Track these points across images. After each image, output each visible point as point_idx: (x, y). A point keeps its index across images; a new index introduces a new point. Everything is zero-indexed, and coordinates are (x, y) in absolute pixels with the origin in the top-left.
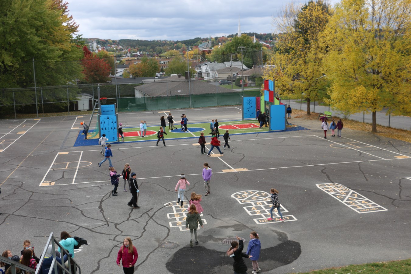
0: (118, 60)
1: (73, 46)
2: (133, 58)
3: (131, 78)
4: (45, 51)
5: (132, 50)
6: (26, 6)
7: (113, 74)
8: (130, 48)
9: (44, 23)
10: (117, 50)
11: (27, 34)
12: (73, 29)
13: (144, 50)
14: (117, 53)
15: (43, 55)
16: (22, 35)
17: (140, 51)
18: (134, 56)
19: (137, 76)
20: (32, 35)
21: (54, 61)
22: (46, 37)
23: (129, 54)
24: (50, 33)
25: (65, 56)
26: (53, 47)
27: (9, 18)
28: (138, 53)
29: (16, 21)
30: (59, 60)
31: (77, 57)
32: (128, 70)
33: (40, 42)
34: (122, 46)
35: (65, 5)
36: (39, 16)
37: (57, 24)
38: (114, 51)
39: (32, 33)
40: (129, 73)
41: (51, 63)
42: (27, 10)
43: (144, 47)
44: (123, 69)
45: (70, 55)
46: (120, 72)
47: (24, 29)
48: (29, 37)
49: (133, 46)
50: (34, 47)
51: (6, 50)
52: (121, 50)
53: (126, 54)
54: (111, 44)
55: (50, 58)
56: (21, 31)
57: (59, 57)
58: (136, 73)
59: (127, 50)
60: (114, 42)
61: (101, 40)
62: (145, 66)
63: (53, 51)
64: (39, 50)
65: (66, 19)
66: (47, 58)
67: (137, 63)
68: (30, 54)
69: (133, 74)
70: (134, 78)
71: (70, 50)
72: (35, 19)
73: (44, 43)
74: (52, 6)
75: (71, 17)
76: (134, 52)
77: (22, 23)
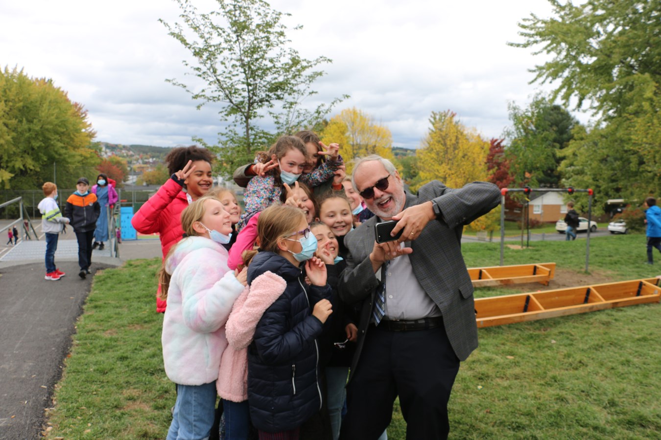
0: (129, 167)
1: (91, 153)
2: (145, 165)
3: (144, 186)
4: (66, 156)
5: (144, 157)
6: (53, 115)
7: (125, 181)
8: (141, 154)
9: (67, 130)
10: (127, 155)
11: (50, 139)
12: (91, 135)
13: (158, 157)
14: (128, 159)
15: (64, 160)
16: (46, 140)
17: (153, 157)
18: (146, 163)
19: (151, 184)
20: (55, 141)
21: (74, 166)
22: (68, 143)
23: (140, 161)
24: (72, 139)
25: (84, 162)
26: (73, 152)
27: (35, 125)
28: (151, 160)
29: (41, 128)
30: (79, 165)
31: (95, 163)
32: (141, 177)
33: (62, 148)
34: (133, 151)
35: (84, 113)
36: (64, 123)
37: (78, 131)
38: (124, 157)
39: (55, 139)
40: (143, 180)
41: (71, 167)
42: (53, 118)
43: (157, 154)
44: (135, 177)
45: (89, 161)
46: (132, 179)
47: (48, 135)
48: (52, 142)
49: (146, 153)
50: (56, 152)
51: (28, 154)
52: (132, 156)
53: (137, 160)
54: (121, 149)
55: (70, 163)
56: (45, 137)
57: (79, 162)
58: (150, 180)
59: (138, 157)
60: (124, 147)
61: (110, 144)
62: (159, 174)
63: (74, 156)
64: (60, 155)
65: (86, 126)
66: (68, 163)
67: (150, 170)
68: (52, 159)
69: (146, 182)
70: (148, 185)
71: (89, 156)
72: (59, 126)
73: (66, 148)
74: (74, 114)
75: (90, 124)
76: (146, 159)
77: (47, 130)
